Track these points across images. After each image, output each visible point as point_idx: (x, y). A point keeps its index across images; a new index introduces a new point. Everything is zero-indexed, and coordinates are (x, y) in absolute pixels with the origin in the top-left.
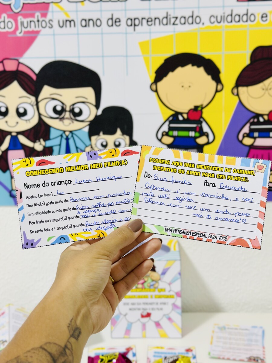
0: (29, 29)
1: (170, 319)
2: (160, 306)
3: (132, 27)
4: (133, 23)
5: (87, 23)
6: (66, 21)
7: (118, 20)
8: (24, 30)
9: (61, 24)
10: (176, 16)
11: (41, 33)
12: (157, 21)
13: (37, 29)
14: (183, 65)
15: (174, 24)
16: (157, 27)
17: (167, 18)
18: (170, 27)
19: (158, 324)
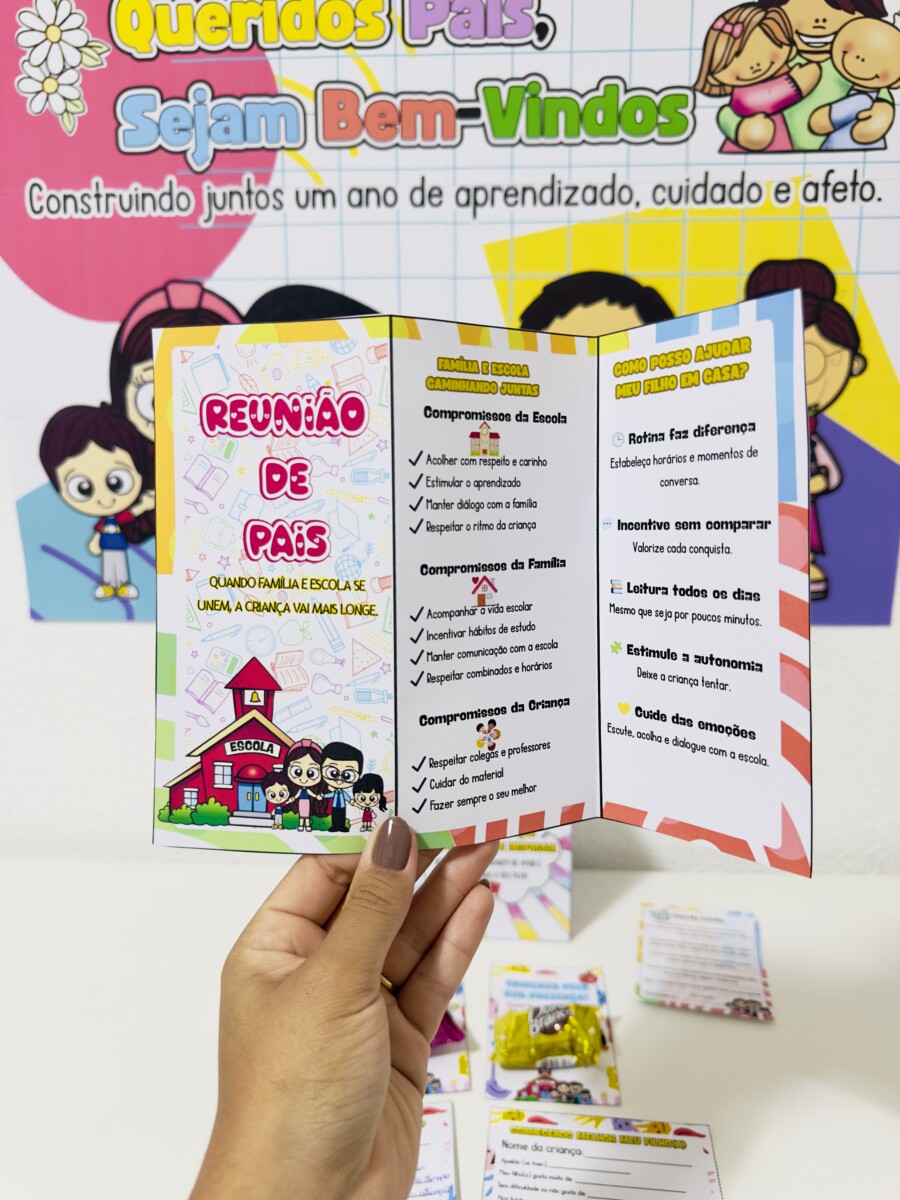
0: (227, 211)
1: (543, 899)
2: (520, 869)
3: (470, 210)
4: (472, 198)
5: (362, 197)
6: (314, 192)
7: (436, 192)
8: (215, 212)
9: (303, 200)
10: (573, 183)
11: (256, 221)
12: (529, 195)
13: (246, 211)
14: (589, 300)
15: (568, 202)
16: (529, 211)
17: (552, 187)
18: (559, 210)
19: (514, 910)
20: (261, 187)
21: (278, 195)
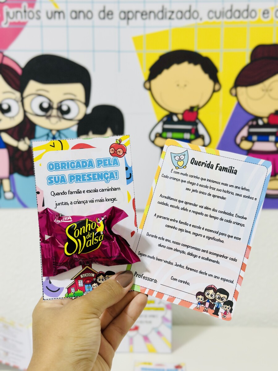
0: (15, 20)
1: (159, 333)
2: (148, 319)
3: (125, 21)
4: (127, 16)
5: (77, 14)
6: (55, 12)
7: (110, 13)
8: (9, 20)
9: (50, 15)
11: (28, 24)
12: (152, 15)
13: (23, 20)
14: (179, 62)
15: (170, 18)
16: (152, 22)
17: (162, 11)
18: (166, 22)
19: (146, 338)
20: (31, 9)
21: (39, 13)
